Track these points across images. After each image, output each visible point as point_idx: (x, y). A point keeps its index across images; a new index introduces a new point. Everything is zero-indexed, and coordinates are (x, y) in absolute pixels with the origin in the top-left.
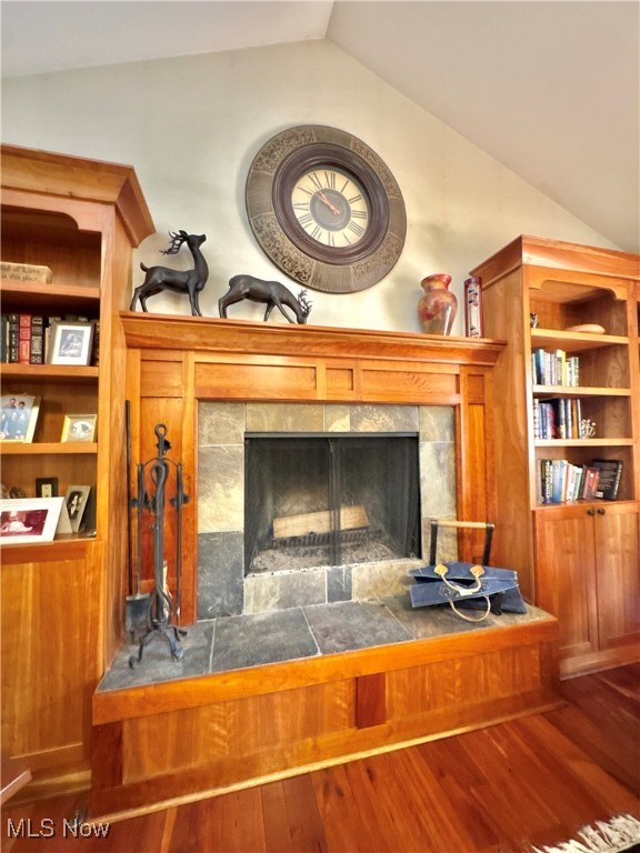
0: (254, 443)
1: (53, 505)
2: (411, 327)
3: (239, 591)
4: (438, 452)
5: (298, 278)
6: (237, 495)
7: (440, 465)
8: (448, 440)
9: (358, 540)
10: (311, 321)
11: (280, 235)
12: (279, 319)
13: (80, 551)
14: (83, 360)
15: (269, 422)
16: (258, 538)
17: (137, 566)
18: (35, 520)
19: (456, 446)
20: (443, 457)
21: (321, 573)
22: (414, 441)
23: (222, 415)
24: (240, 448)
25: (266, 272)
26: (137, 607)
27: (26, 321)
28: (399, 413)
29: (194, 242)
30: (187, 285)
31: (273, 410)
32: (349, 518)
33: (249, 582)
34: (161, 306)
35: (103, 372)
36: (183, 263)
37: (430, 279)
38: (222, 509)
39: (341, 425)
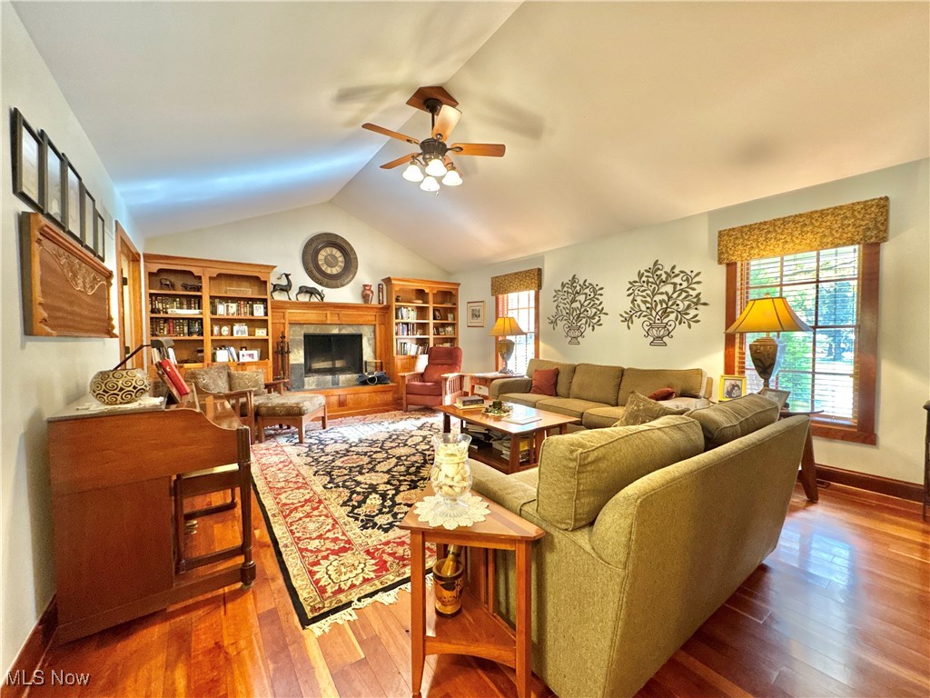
0: (307, 337)
1: (256, 352)
3: (303, 382)
4: (369, 340)
5: (321, 284)
6: (302, 353)
7: (370, 344)
8: (373, 336)
9: (342, 370)
11: (314, 271)
12: (315, 299)
14: (262, 314)
15: (312, 330)
16: (309, 368)
19: (375, 338)
20: (370, 342)
21: (329, 378)
22: (360, 337)
23: (297, 328)
24: (302, 338)
27: (242, 303)
28: (355, 328)
29: (287, 276)
30: (285, 289)
31: (313, 327)
32: (338, 364)
33: (306, 379)
34: (279, 297)
35: (269, 318)
36: (284, 282)
37: (365, 286)
38: (297, 357)
39: (335, 331)
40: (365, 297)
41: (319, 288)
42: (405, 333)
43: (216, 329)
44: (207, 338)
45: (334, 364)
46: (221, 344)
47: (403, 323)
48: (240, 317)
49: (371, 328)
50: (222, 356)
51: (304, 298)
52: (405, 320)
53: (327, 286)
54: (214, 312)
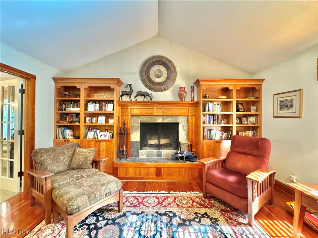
0: (143, 124)
1: (107, 134)
2: (177, 99)
3: (139, 153)
4: (183, 127)
5: (151, 89)
6: (138, 134)
7: (184, 130)
8: (186, 124)
9: (166, 146)
11: (147, 82)
13: (111, 141)
14: (112, 110)
15: (145, 120)
16: (143, 144)
17: (120, 146)
18: (105, 136)
19: (188, 125)
20: (185, 128)
21: (155, 151)
22: (177, 124)
23: (136, 118)
24: (139, 125)
25: (144, 89)
26: (120, 152)
27: (103, 103)
28: (174, 118)
29: (130, 85)
30: (129, 94)
31: (145, 117)
32: (163, 141)
33: (141, 151)
34: (125, 98)
35: (115, 112)
36: (128, 90)
37: (181, 88)
38: (135, 137)
39: (160, 120)
40: (181, 96)
41: (149, 92)
42: (212, 122)
43: (88, 119)
44: (82, 125)
45: (159, 142)
46: (90, 128)
47: (210, 115)
48: (101, 112)
49: (185, 118)
50: (91, 135)
51: (140, 99)
52: (211, 112)
53: (155, 90)
54: (86, 109)
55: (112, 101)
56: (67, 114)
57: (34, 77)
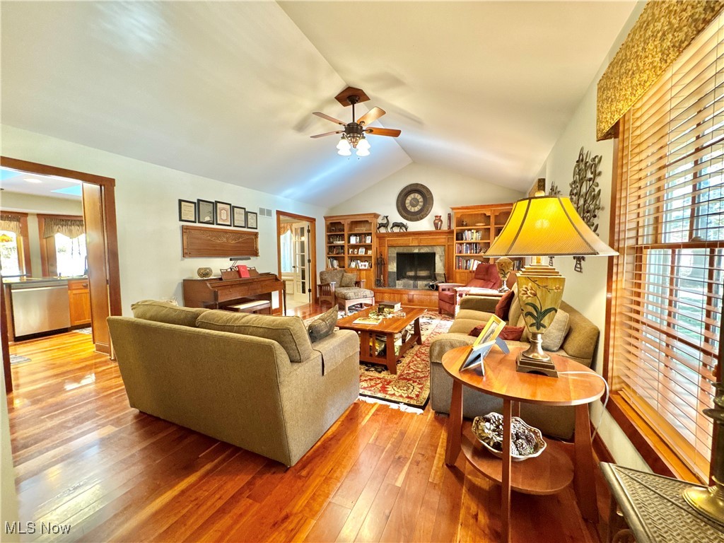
0: (399, 254)
1: (367, 264)
2: (433, 229)
3: (395, 283)
4: (440, 256)
5: (407, 219)
6: (395, 265)
7: (441, 260)
8: (443, 254)
10: (409, 230)
11: (403, 212)
13: (370, 270)
14: (370, 242)
15: (401, 250)
16: (400, 274)
17: (378, 276)
18: (365, 266)
19: (445, 255)
20: (442, 258)
21: (412, 282)
22: (434, 254)
23: (393, 249)
24: (395, 255)
25: (400, 220)
26: (378, 280)
27: (363, 236)
28: (430, 248)
29: (387, 217)
30: (385, 226)
31: (402, 248)
33: (397, 282)
34: (383, 230)
35: (372, 244)
36: (385, 221)
37: (436, 217)
38: (393, 267)
39: (416, 251)
40: (436, 225)
43: (351, 250)
44: (346, 256)
45: (416, 273)
46: (353, 259)
47: (467, 243)
48: (361, 244)
49: (443, 248)
50: (353, 265)
51: (396, 230)
52: (469, 241)
53: (411, 220)
54: (349, 242)
55: (370, 234)
56: (334, 247)
57: (314, 220)
